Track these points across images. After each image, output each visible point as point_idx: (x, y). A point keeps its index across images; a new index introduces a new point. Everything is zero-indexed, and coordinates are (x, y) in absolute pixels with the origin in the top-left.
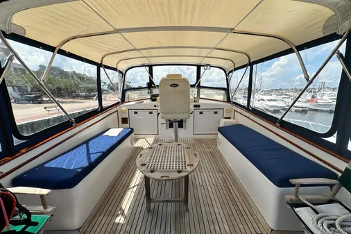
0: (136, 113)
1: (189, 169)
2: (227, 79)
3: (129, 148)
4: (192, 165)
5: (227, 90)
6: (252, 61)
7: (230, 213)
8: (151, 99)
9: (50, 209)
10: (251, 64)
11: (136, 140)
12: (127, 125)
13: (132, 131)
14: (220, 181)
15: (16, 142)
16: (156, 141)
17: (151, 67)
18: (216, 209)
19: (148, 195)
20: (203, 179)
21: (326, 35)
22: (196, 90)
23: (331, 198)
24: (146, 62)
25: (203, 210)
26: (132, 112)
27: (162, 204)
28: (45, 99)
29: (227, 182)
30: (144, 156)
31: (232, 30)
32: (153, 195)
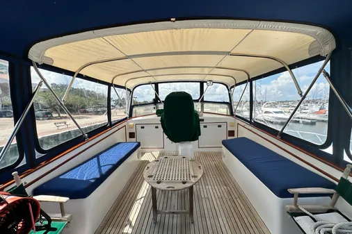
0: (143, 128)
1: (193, 180)
2: (229, 94)
3: (136, 162)
4: (196, 177)
5: (230, 104)
6: (250, 77)
7: (235, 225)
8: (157, 114)
9: (67, 216)
10: (251, 80)
11: (143, 154)
12: (134, 140)
13: (139, 145)
14: (225, 194)
15: (38, 155)
16: (162, 154)
17: (156, 84)
18: (221, 221)
19: (155, 206)
20: (208, 192)
21: (312, 56)
22: (200, 104)
23: (331, 208)
24: (152, 80)
25: (209, 223)
26: (139, 127)
27: (167, 216)
28: (54, 115)
29: (232, 194)
30: (151, 168)
31: (229, 53)
32: (160, 207)
